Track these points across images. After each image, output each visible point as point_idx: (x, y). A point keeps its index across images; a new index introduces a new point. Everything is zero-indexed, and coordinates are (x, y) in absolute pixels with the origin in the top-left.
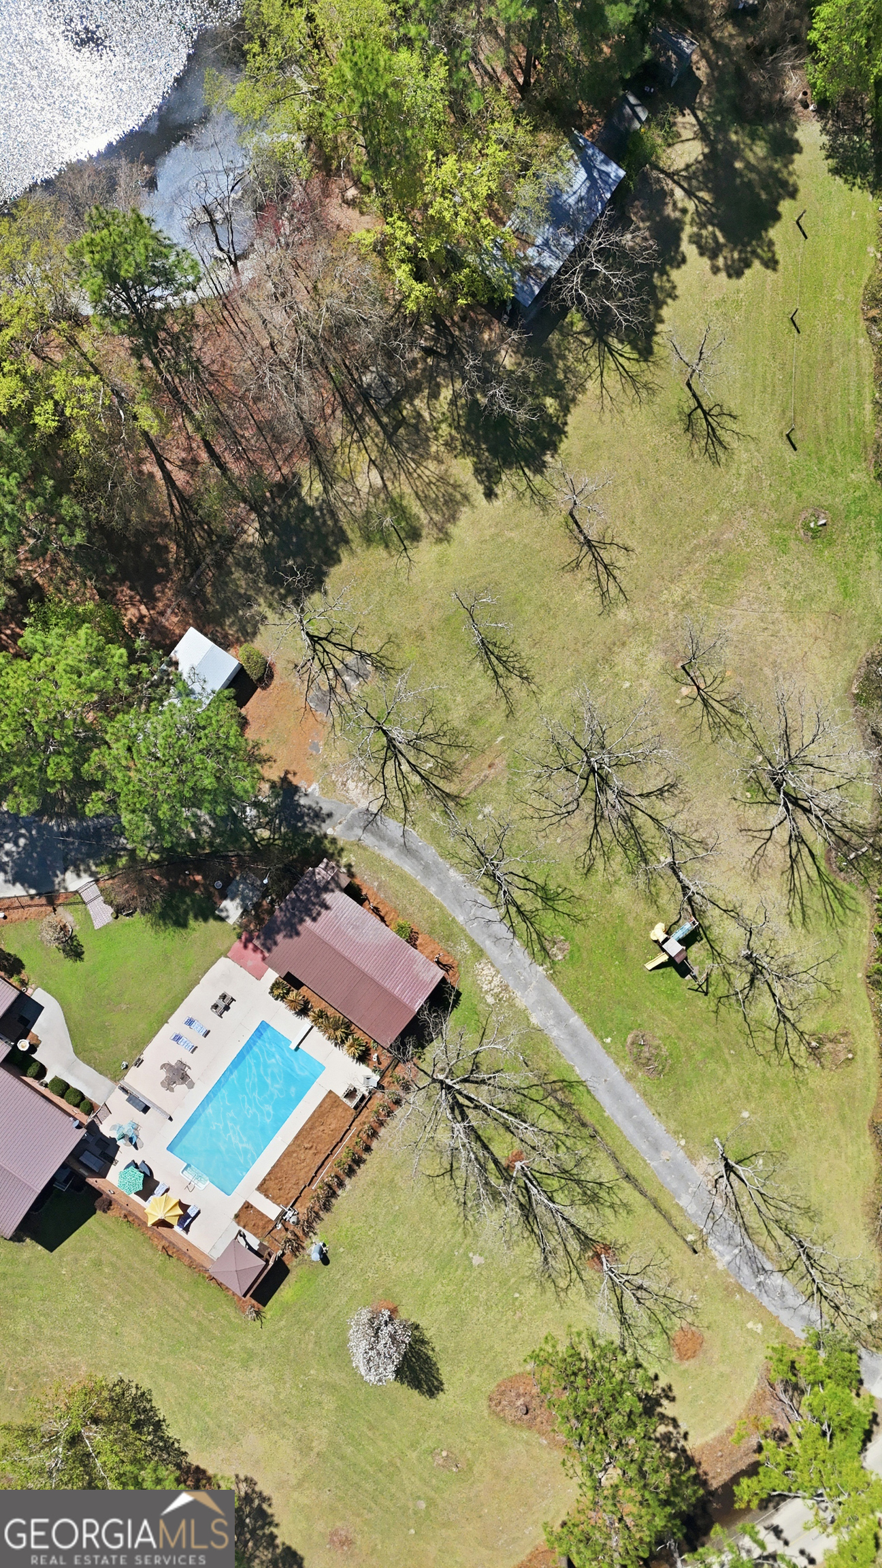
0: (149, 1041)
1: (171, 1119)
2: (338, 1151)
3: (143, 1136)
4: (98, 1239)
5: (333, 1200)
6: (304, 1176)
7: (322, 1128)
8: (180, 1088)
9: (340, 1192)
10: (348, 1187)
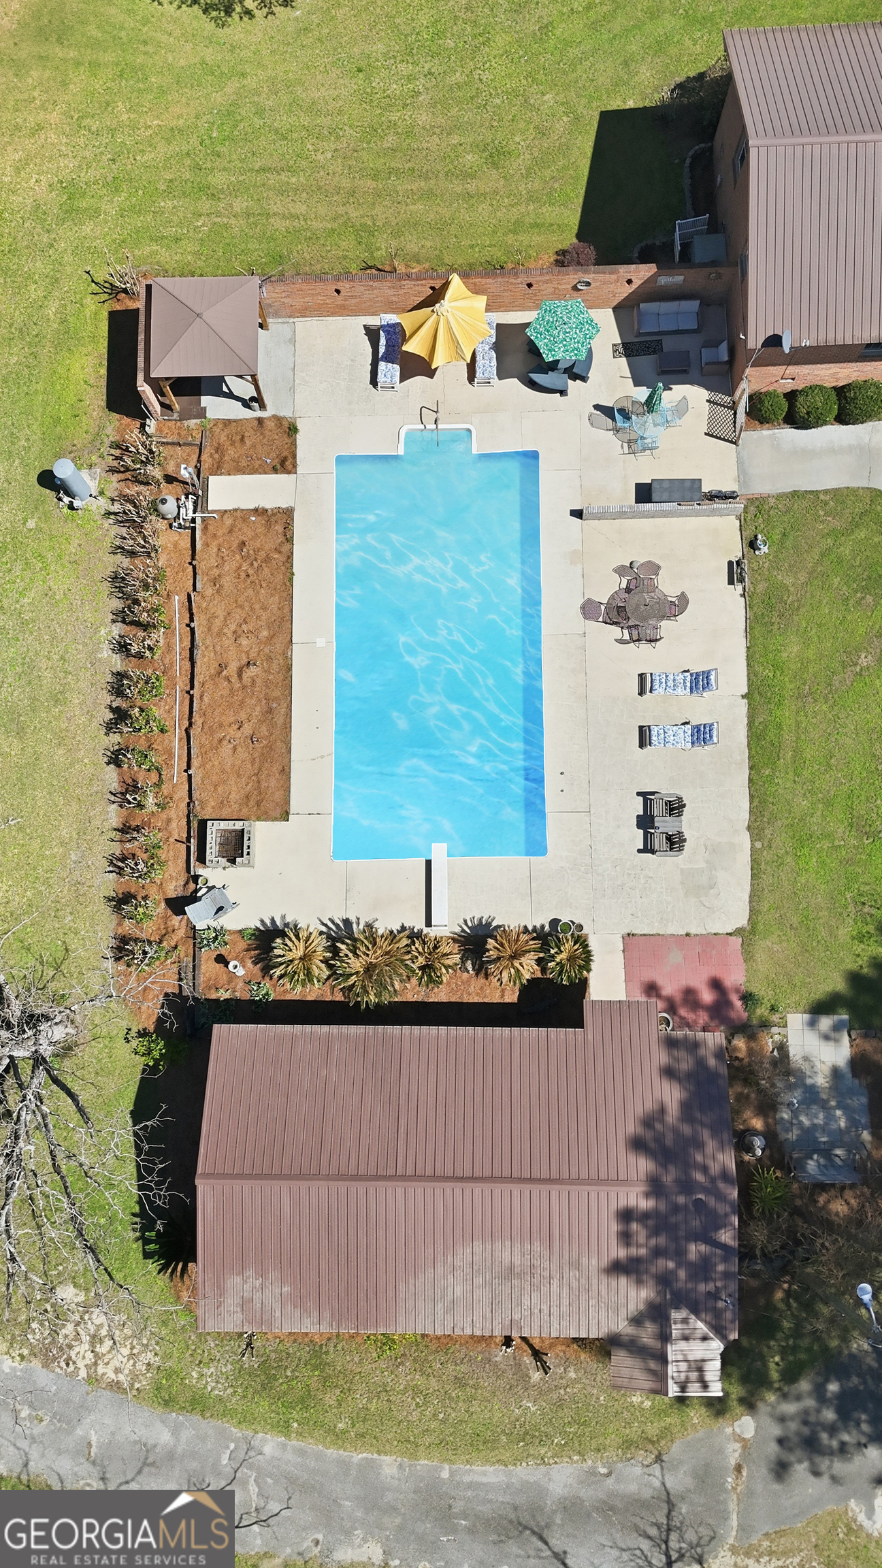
0: (749, 631)
1: (578, 514)
2: (179, 708)
3: (606, 438)
4: (532, 198)
5: (118, 604)
6: (211, 606)
7: (247, 729)
8: (606, 588)
9: (117, 630)
10: (106, 653)
